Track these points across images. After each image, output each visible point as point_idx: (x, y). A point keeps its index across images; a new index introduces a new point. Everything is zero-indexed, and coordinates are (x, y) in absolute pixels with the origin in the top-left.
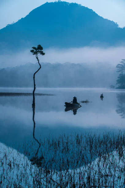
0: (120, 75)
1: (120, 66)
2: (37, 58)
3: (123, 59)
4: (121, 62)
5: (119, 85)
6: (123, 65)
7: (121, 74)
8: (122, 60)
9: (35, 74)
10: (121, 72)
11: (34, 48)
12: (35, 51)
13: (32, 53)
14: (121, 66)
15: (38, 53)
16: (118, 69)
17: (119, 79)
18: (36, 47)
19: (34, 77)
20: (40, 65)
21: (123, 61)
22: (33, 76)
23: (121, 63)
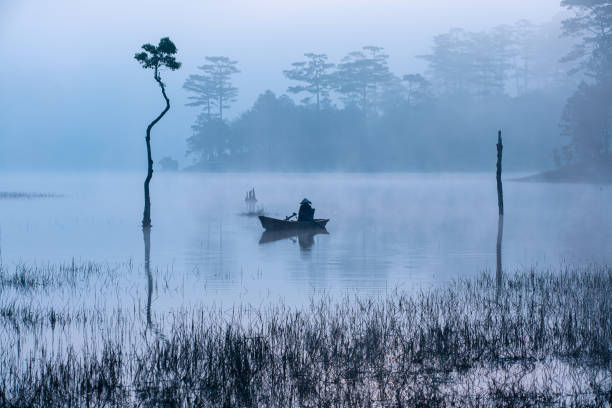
0: (200, 118)
1: (197, 82)
2: (158, 79)
3: (210, 56)
4: (205, 68)
5: (197, 156)
6: (212, 80)
7: (203, 114)
8: (207, 58)
9: (150, 127)
10: (203, 106)
11: (148, 47)
12: (150, 56)
13: (139, 64)
14: (203, 83)
15: (159, 62)
16: (193, 94)
17: (196, 133)
18: (156, 44)
19: (148, 139)
20: (168, 101)
21: (209, 63)
22: (145, 134)
23: (202, 73)
